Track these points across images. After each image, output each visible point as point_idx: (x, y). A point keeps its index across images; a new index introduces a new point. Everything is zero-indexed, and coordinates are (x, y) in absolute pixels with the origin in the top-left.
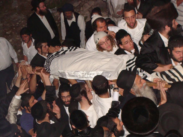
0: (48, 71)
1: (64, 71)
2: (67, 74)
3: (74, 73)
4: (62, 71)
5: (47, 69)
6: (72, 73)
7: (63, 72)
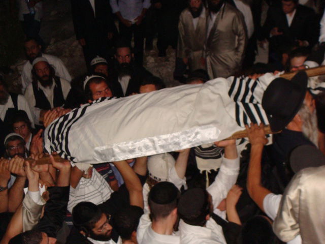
0: (66, 156)
1: (109, 147)
2: (117, 150)
3: (132, 146)
4: (104, 148)
5: (62, 152)
6: (128, 147)
7: (108, 150)
